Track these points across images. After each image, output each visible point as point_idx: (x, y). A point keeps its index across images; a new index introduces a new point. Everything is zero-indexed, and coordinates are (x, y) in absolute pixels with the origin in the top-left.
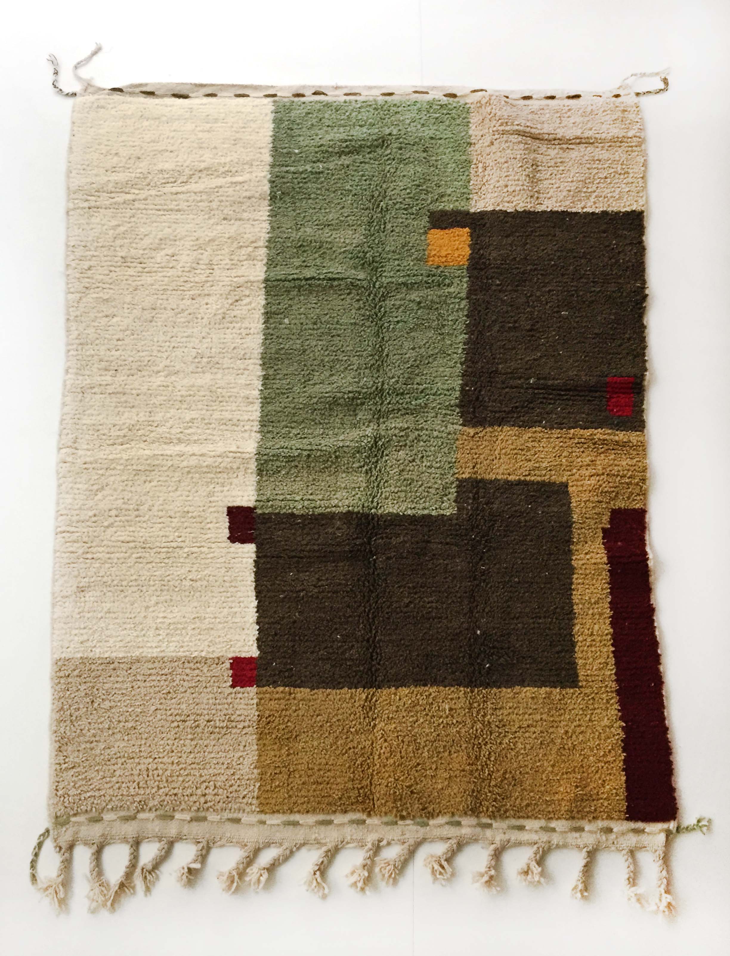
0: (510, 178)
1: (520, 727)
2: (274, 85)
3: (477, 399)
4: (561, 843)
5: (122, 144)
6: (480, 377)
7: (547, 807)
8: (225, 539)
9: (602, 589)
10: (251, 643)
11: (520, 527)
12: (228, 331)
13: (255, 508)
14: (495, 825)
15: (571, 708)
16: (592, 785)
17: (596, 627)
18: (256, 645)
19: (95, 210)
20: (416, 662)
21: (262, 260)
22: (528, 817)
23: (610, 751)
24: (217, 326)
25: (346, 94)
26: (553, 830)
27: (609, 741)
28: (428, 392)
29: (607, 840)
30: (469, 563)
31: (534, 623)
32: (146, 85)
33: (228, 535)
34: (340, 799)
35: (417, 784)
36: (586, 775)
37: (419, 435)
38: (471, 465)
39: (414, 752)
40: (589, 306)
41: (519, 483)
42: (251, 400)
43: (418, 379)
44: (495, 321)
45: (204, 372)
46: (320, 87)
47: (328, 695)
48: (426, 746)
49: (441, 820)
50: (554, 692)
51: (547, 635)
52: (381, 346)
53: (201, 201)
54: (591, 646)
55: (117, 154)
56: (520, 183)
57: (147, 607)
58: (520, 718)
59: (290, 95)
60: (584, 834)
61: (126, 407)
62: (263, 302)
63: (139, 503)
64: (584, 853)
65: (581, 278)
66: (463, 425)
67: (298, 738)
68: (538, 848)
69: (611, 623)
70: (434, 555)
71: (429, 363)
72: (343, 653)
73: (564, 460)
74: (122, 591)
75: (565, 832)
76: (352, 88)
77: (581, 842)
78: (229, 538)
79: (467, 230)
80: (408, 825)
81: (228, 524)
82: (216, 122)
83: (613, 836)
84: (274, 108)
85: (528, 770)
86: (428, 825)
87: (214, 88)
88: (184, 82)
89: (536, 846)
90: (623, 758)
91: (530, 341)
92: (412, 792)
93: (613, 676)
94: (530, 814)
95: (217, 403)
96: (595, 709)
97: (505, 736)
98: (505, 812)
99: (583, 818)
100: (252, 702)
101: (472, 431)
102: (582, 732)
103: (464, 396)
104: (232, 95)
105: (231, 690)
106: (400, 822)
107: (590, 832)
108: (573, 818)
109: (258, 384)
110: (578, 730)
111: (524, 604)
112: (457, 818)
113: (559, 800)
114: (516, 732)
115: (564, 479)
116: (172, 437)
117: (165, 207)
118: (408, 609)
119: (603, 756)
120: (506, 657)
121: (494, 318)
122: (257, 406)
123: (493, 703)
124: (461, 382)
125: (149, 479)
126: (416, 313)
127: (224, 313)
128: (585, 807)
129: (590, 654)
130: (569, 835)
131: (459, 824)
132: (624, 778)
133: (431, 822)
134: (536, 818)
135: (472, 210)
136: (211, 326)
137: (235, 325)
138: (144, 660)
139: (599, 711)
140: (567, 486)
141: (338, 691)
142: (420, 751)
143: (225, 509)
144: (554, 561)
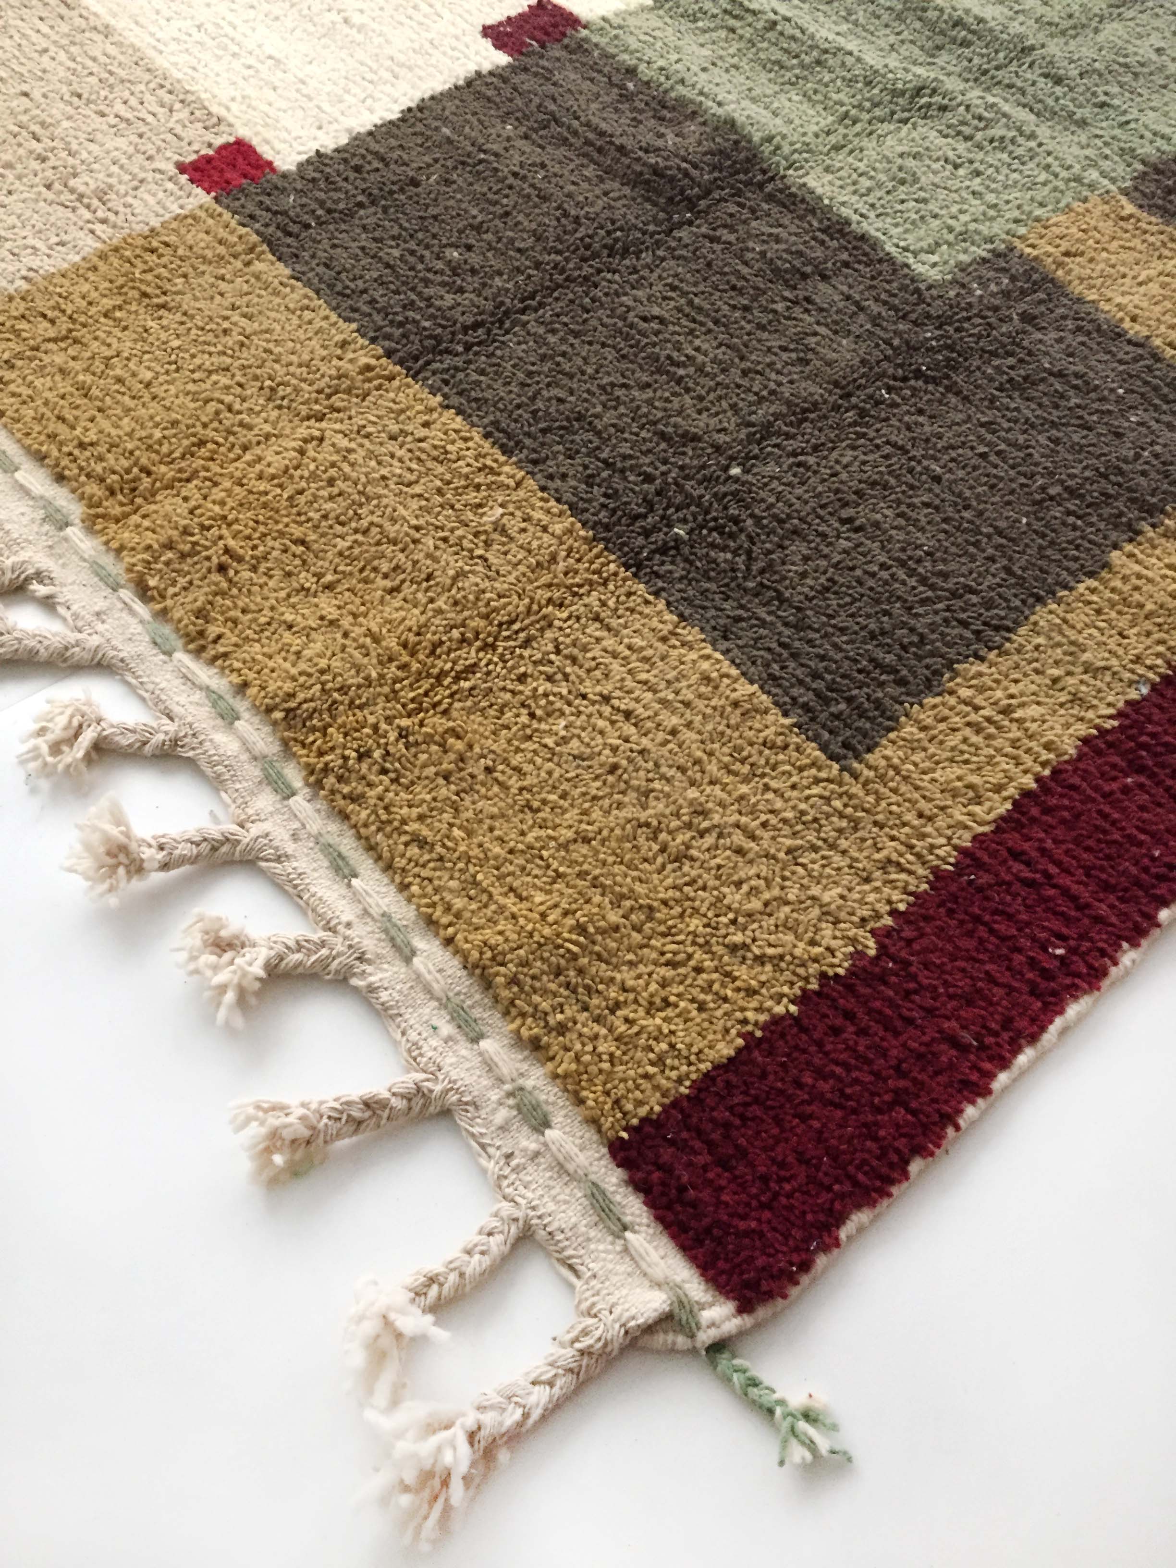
1: (606, 699)
4: (384, 996)
7: (457, 893)
9: (1138, 659)
10: (303, 149)
11: (1056, 407)
13: (585, 24)
14: (300, 803)
15: (774, 784)
16: (626, 975)
17: (1034, 711)
18: (305, 157)
20: (540, 404)
22: (389, 867)
23: (760, 960)
26: (407, 955)
27: (790, 938)
29: (503, 1128)
30: (863, 362)
31: (883, 566)
34: (82, 445)
35: (254, 569)
36: (636, 937)
37: (1013, 141)
38: (1065, 245)
39: (325, 517)
41: (1140, 343)
47: (309, 308)
48: (365, 532)
49: (205, 675)
50: (770, 718)
51: (886, 613)
54: (978, 729)
58: (629, 683)
60: (464, 1049)
64: (408, 1080)
67: (162, 312)
68: (323, 944)
69: (1086, 741)
70: (807, 299)
72: (427, 282)
75: (428, 990)
77: (431, 1046)
80: (132, 612)
83: (528, 1142)
85: (514, 783)
86: (169, 653)
89: (323, 934)
90: (779, 1009)
92: (222, 568)
93: (967, 836)
94: (400, 862)
96: (832, 847)
97: (550, 678)
98: (353, 798)
99: (508, 1011)
100: (174, 208)
101: (1130, 209)
102: (740, 851)
105: (173, 170)
106: (126, 594)
107: (489, 1066)
108: (487, 984)
110: (738, 838)
111: (902, 522)
112: (241, 706)
113: (502, 909)
114: (584, 697)
118: (643, 325)
119: (733, 949)
120: (740, 560)
123: (603, 604)
128: (545, 992)
129: (954, 740)
130: (429, 1010)
131: (229, 718)
132: (725, 1050)
133: (182, 657)
134: (404, 887)
138: (116, 38)
139: (838, 860)
141: (334, 317)
142: (339, 529)
144: (1069, 513)
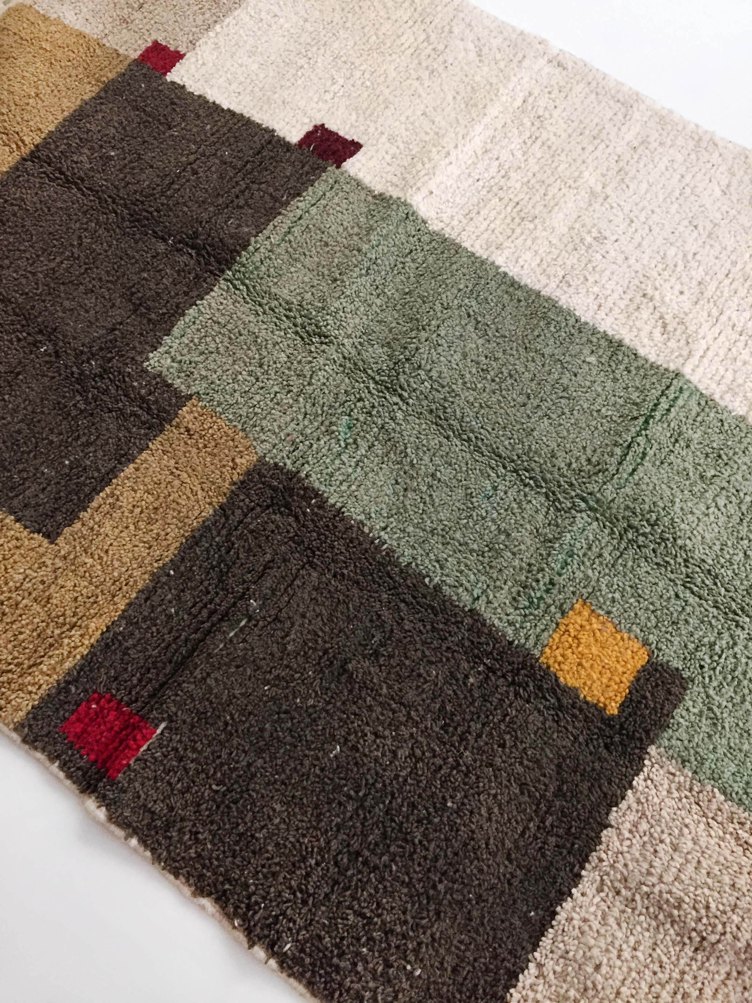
0: (690, 868)
3: (287, 506)
6: (319, 534)
8: (325, 121)
10: (184, 79)
12: (621, 290)
13: (338, 167)
18: (179, 82)
21: (721, 398)
24: (636, 282)
28: (351, 449)
33: (326, 126)
40: (316, 807)
41: (113, 473)
42: (493, 248)
43: (379, 449)
44: (400, 622)
45: (572, 228)
47: (63, 111)
52: (469, 440)
56: (668, 878)
57: (306, 20)
61: (574, 130)
62: (642, 352)
63: (435, 73)
65: (384, 835)
66: (261, 459)
71: (397, 483)
73: (90, 561)
74: (343, 10)
78: (323, 125)
79: (613, 709)
81: (341, 133)
91: (326, 652)
95: (514, 214)
100: (124, 48)
101: (242, 463)
103: (306, 489)
105: (153, 38)
109: (513, 271)
115: (60, 540)
116: (498, 147)
121: (407, 626)
122: (479, 250)
124: (332, 501)
125: (459, 98)
126: (493, 520)
127: (651, 299)
135: (652, 750)
136: (640, 275)
137: (626, 302)
140: (47, 536)
141: (57, 122)
143: (361, 142)
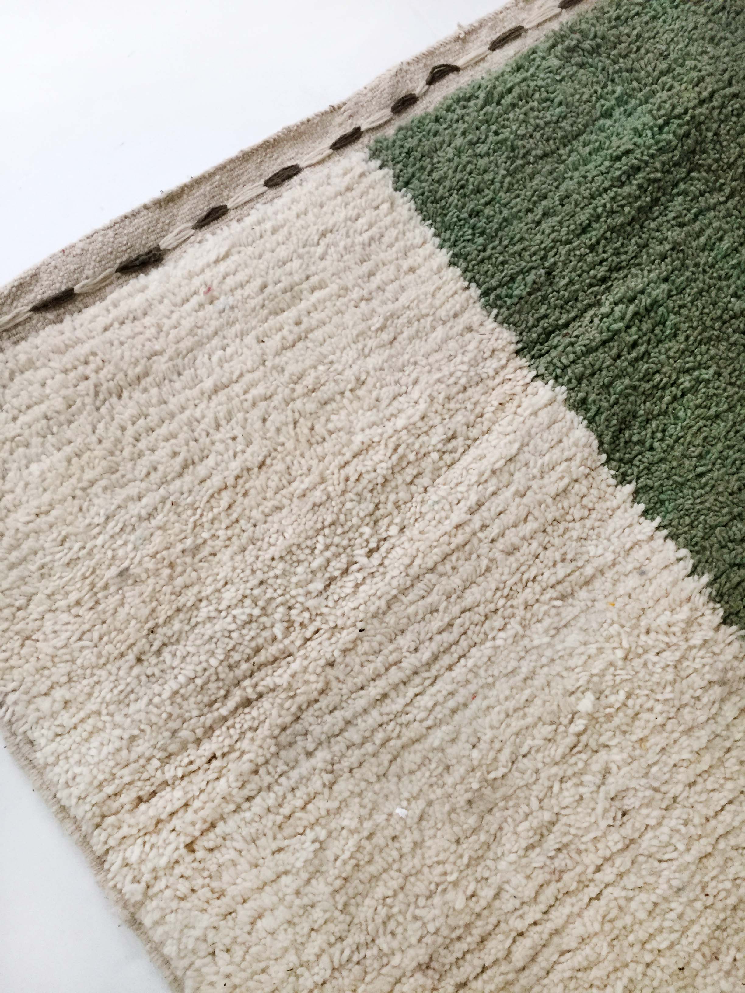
2: (335, 102)
5: (112, 527)
19: (211, 839)
25: (496, 45)
32: (35, 276)
46: (431, 53)
53: (467, 585)
55: (123, 573)
59: (387, 112)
76: (495, 18)
82: (297, 298)
84: (388, 172)
87: (206, 188)
88: (126, 210)
104: (259, 187)
117: (395, 675)
